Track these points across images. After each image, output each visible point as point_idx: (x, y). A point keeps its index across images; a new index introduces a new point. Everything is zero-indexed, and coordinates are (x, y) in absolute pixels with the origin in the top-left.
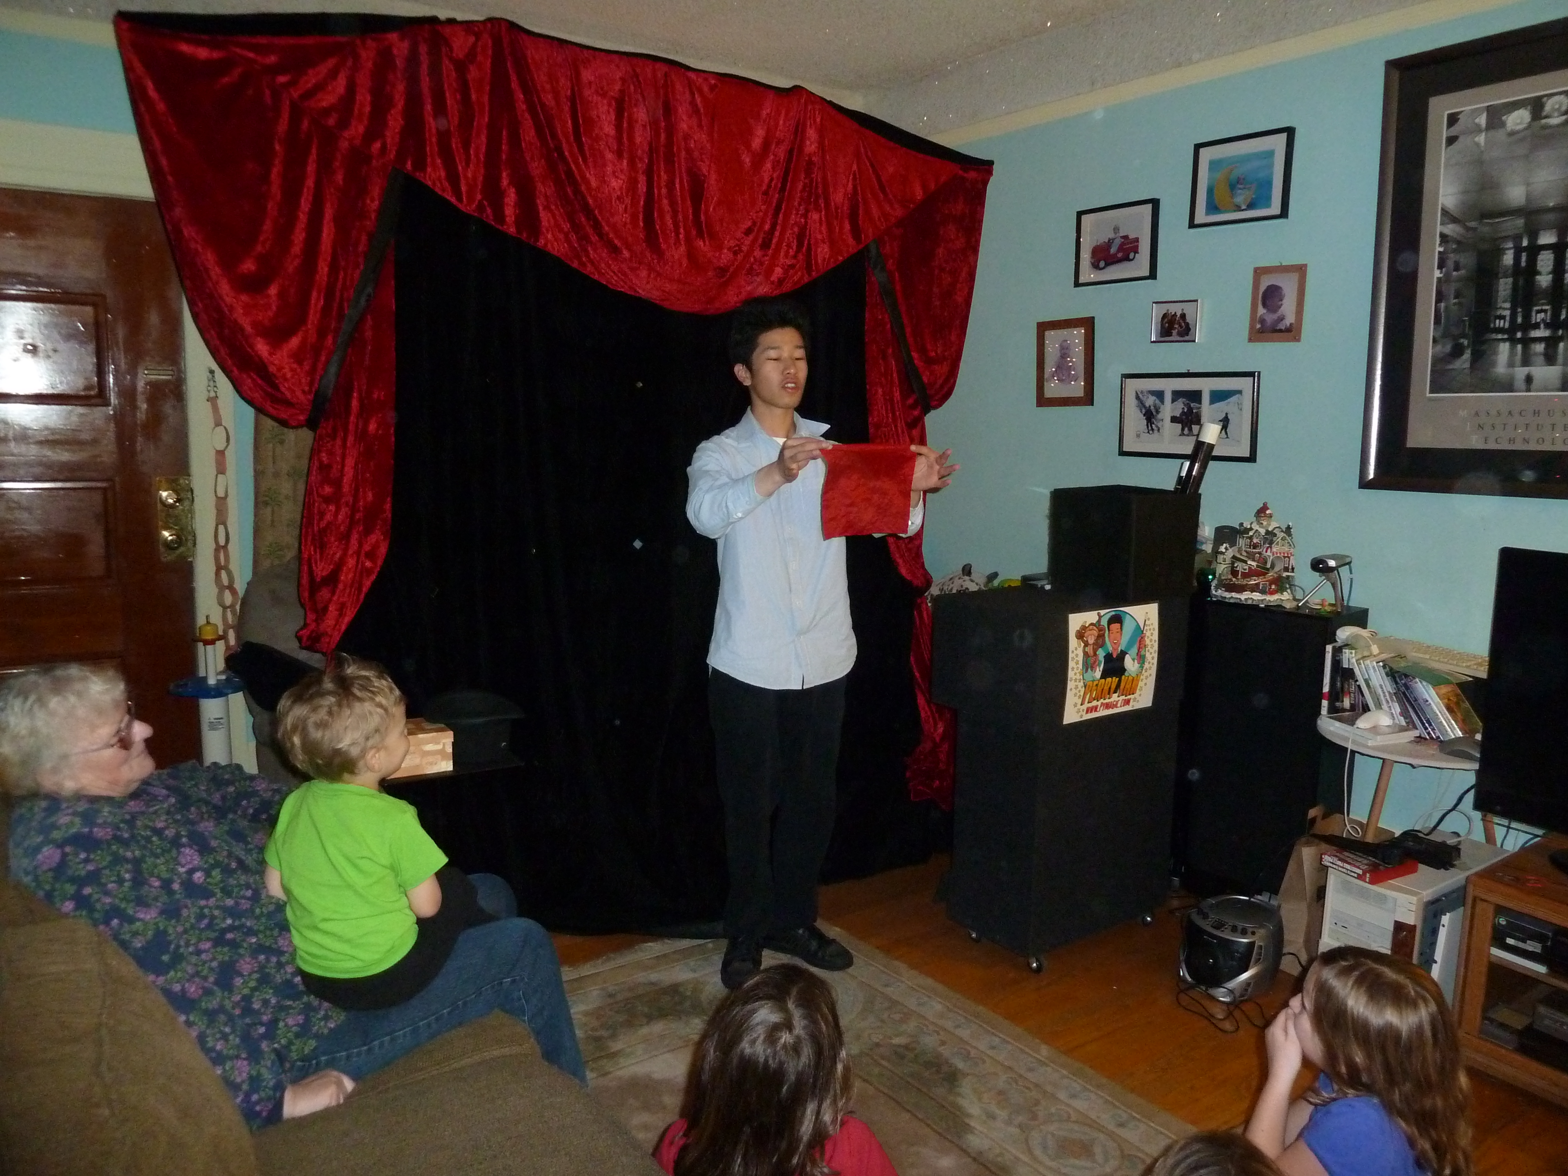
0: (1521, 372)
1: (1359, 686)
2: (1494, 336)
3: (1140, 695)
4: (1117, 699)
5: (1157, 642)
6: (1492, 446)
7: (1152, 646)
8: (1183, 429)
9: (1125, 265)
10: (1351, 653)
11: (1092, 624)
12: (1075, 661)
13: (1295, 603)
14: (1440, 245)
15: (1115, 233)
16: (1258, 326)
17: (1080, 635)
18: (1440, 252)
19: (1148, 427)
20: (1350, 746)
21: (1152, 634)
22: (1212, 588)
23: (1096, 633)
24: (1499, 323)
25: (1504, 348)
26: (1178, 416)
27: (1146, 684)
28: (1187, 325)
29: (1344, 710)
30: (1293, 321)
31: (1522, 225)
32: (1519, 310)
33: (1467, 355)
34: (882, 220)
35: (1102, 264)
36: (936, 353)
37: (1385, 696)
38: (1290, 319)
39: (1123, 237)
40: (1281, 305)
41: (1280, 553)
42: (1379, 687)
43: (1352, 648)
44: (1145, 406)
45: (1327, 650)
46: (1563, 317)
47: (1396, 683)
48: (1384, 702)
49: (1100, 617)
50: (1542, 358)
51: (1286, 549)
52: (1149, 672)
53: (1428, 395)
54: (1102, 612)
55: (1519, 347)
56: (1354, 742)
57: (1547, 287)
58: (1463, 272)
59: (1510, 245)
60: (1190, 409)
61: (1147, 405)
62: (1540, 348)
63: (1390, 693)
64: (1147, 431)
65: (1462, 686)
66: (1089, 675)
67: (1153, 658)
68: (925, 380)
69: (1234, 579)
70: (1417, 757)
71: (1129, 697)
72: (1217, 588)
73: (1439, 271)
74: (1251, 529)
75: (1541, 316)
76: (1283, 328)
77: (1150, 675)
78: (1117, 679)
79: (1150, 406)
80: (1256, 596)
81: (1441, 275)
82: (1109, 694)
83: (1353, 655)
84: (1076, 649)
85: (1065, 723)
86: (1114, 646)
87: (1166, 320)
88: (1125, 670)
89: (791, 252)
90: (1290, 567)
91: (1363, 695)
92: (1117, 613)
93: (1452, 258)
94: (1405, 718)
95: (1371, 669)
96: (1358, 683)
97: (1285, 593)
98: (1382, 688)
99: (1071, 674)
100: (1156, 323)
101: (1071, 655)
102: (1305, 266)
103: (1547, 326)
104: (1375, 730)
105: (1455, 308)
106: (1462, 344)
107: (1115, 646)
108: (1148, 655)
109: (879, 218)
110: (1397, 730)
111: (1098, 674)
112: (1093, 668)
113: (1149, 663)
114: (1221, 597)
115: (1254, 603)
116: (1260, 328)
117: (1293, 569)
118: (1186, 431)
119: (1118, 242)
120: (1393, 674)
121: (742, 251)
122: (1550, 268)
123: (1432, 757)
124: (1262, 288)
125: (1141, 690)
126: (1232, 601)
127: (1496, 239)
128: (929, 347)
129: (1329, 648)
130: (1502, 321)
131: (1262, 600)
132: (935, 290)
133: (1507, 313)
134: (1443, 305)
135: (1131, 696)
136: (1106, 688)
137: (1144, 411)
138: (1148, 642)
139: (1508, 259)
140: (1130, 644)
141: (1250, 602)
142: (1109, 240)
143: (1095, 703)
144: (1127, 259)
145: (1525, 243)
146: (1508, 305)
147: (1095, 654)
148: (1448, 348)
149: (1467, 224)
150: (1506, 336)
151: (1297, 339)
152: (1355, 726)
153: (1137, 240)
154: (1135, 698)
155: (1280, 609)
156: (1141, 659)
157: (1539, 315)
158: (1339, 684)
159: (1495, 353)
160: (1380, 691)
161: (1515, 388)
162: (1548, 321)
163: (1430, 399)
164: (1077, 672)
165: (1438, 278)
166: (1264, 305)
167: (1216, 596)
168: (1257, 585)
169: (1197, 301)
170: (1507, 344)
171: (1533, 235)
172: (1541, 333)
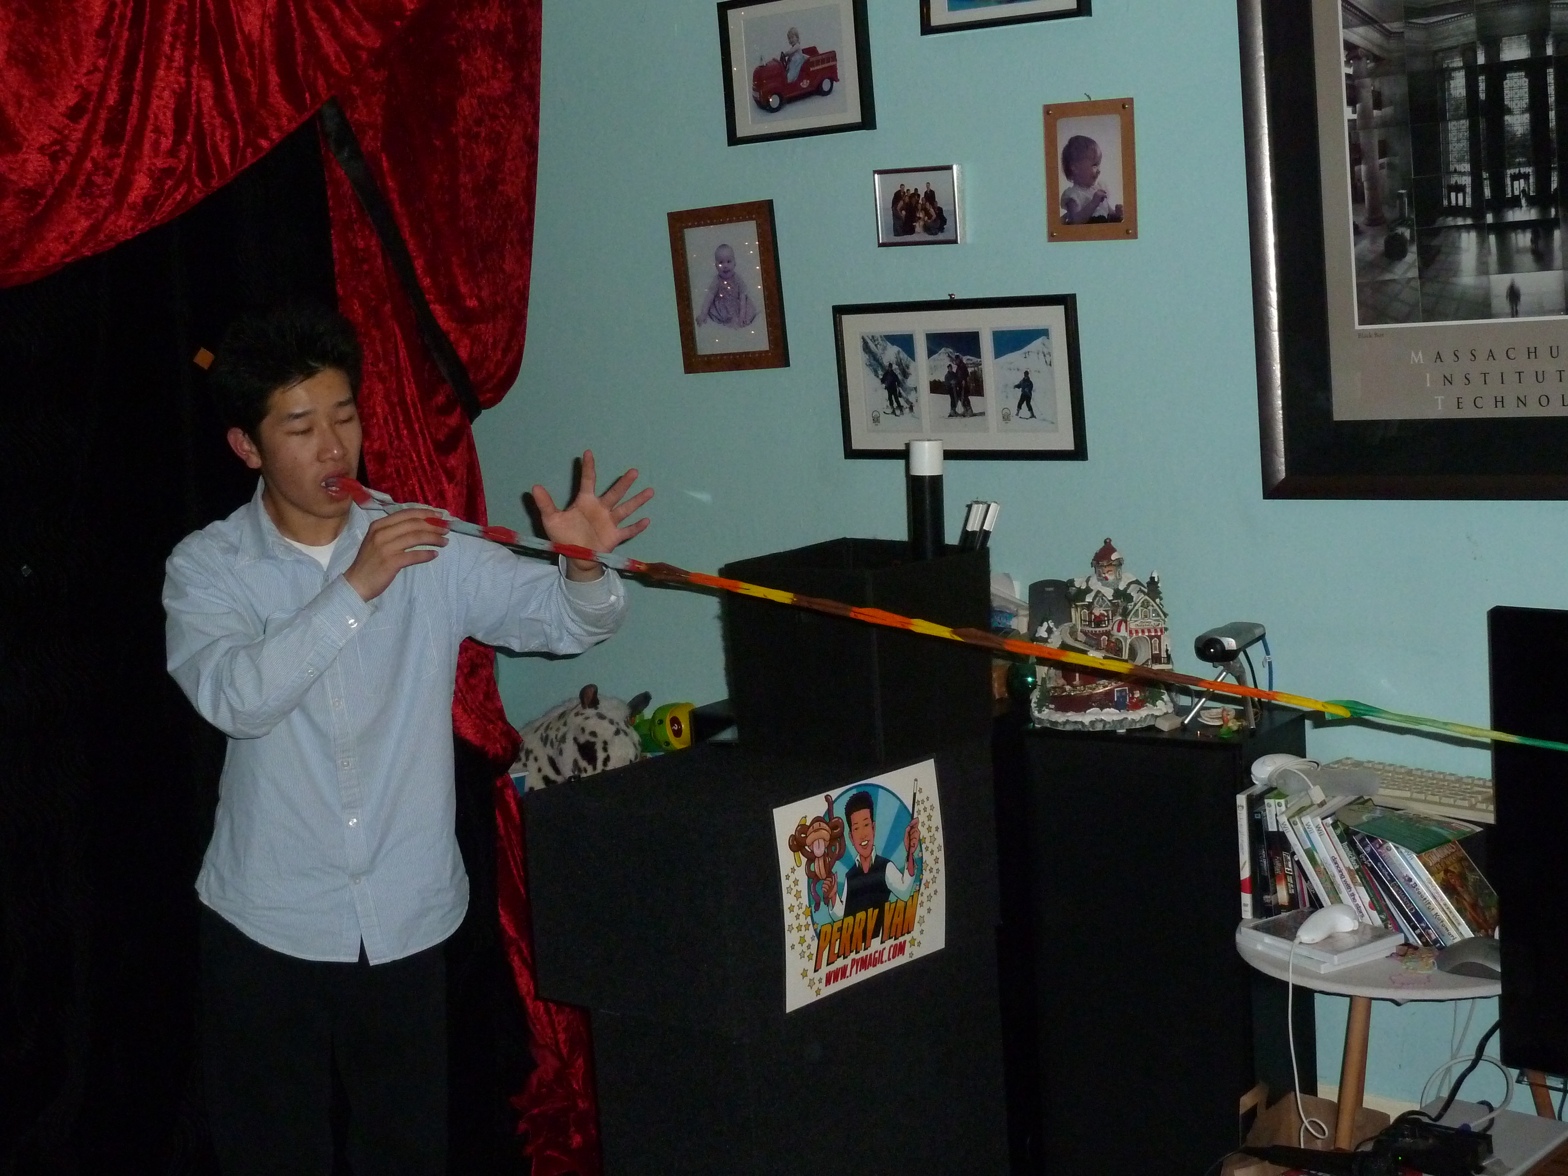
0: (1500, 283)
1: (1298, 863)
2: (1450, 221)
3: (922, 932)
4: (880, 947)
5: (941, 829)
6: (1469, 412)
7: (933, 839)
8: (953, 405)
9: (816, 102)
10: (1279, 805)
11: (817, 819)
12: (794, 892)
13: (1176, 722)
14: (1347, 63)
15: (792, 43)
16: (1063, 212)
17: (798, 844)
18: (1348, 76)
19: (891, 404)
20: (1292, 979)
21: (929, 818)
22: (1033, 705)
23: (825, 834)
24: (1456, 199)
25: (1469, 241)
26: (942, 379)
27: (929, 910)
28: (940, 211)
29: (1279, 908)
30: (1121, 202)
31: (1473, 28)
32: (1485, 175)
33: (1412, 256)
34: (344, 59)
35: (774, 101)
36: (479, 299)
37: (1342, 876)
38: (1115, 199)
39: (805, 51)
40: (1098, 172)
41: (1143, 632)
42: (1330, 861)
43: (1281, 796)
44: (881, 365)
45: (1238, 802)
46: (1554, 185)
47: (1358, 853)
48: (1343, 888)
49: (830, 802)
50: (1528, 259)
51: (1152, 622)
52: (932, 887)
53: (1358, 327)
54: (834, 793)
55: (1492, 239)
56: (1297, 971)
57: (1523, 135)
58: (1388, 111)
59: (1458, 62)
60: (962, 367)
61: (886, 364)
62: (1524, 239)
63: (1349, 870)
64: (890, 411)
65: (1467, 842)
66: (822, 916)
67: (936, 861)
68: (463, 353)
69: (1068, 688)
70: (1402, 985)
71: (901, 939)
72: (1040, 706)
73: (1350, 109)
74: (1088, 590)
75: (1520, 185)
76: (1106, 215)
77: (936, 892)
78: (877, 911)
79: (891, 365)
80: (1110, 715)
81: (1355, 117)
82: (864, 940)
83: (1283, 808)
84: (793, 871)
85: (788, 1011)
86: (862, 851)
87: (901, 203)
88: (889, 892)
89: (166, 143)
90: (1164, 655)
91: (1307, 879)
92: (861, 790)
93: (1368, 86)
94: (1379, 913)
95: (1314, 829)
96: (1296, 859)
97: (1159, 703)
98: (1336, 863)
99: (789, 919)
100: (884, 209)
101: (785, 884)
102: (1131, 101)
103: (1532, 202)
104: (1330, 943)
105: (1384, 172)
106: (1402, 235)
107: (865, 853)
108: (927, 856)
109: (338, 58)
110: (1368, 936)
111: (839, 909)
112: (828, 900)
113: (931, 870)
114: (1052, 723)
115: (1108, 728)
116: (1065, 216)
117: (1169, 657)
118: (960, 408)
119: (799, 59)
120: (1347, 836)
121: (68, 153)
122: (1525, 102)
123: (1428, 983)
124: (1062, 143)
125: (922, 920)
126: (1068, 728)
127: (1436, 53)
128: (464, 289)
129: (1241, 800)
130: (1460, 196)
131: (1121, 722)
132: (465, 178)
133: (1466, 181)
134: (1363, 168)
135: (907, 937)
136: (858, 931)
137: (880, 373)
138: (923, 831)
139: (1458, 85)
140: (891, 846)
141: (1099, 727)
142: (783, 56)
143: (840, 963)
144: (817, 91)
145: (1481, 60)
146: (1466, 167)
147: (830, 874)
148: (1381, 244)
149: (1384, 25)
150: (1469, 221)
151: (1131, 233)
152: (1297, 941)
153: (832, 56)
154: (913, 939)
155: (1152, 734)
156: (915, 865)
157: (1516, 183)
158: (1265, 863)
159: (1456, 249)
160: (1333, 869)
161: (1493, 312)
162: (1532, 194)
163: (1361, 334)
164: (800, 912)
165: (1349, 120)
166: (1069, 174)
167: (1040, 721)
168: (1110, 693)
169: (950, 168)
170: (1473, 235)
171: (1493, 45)
172: (1523, 214)
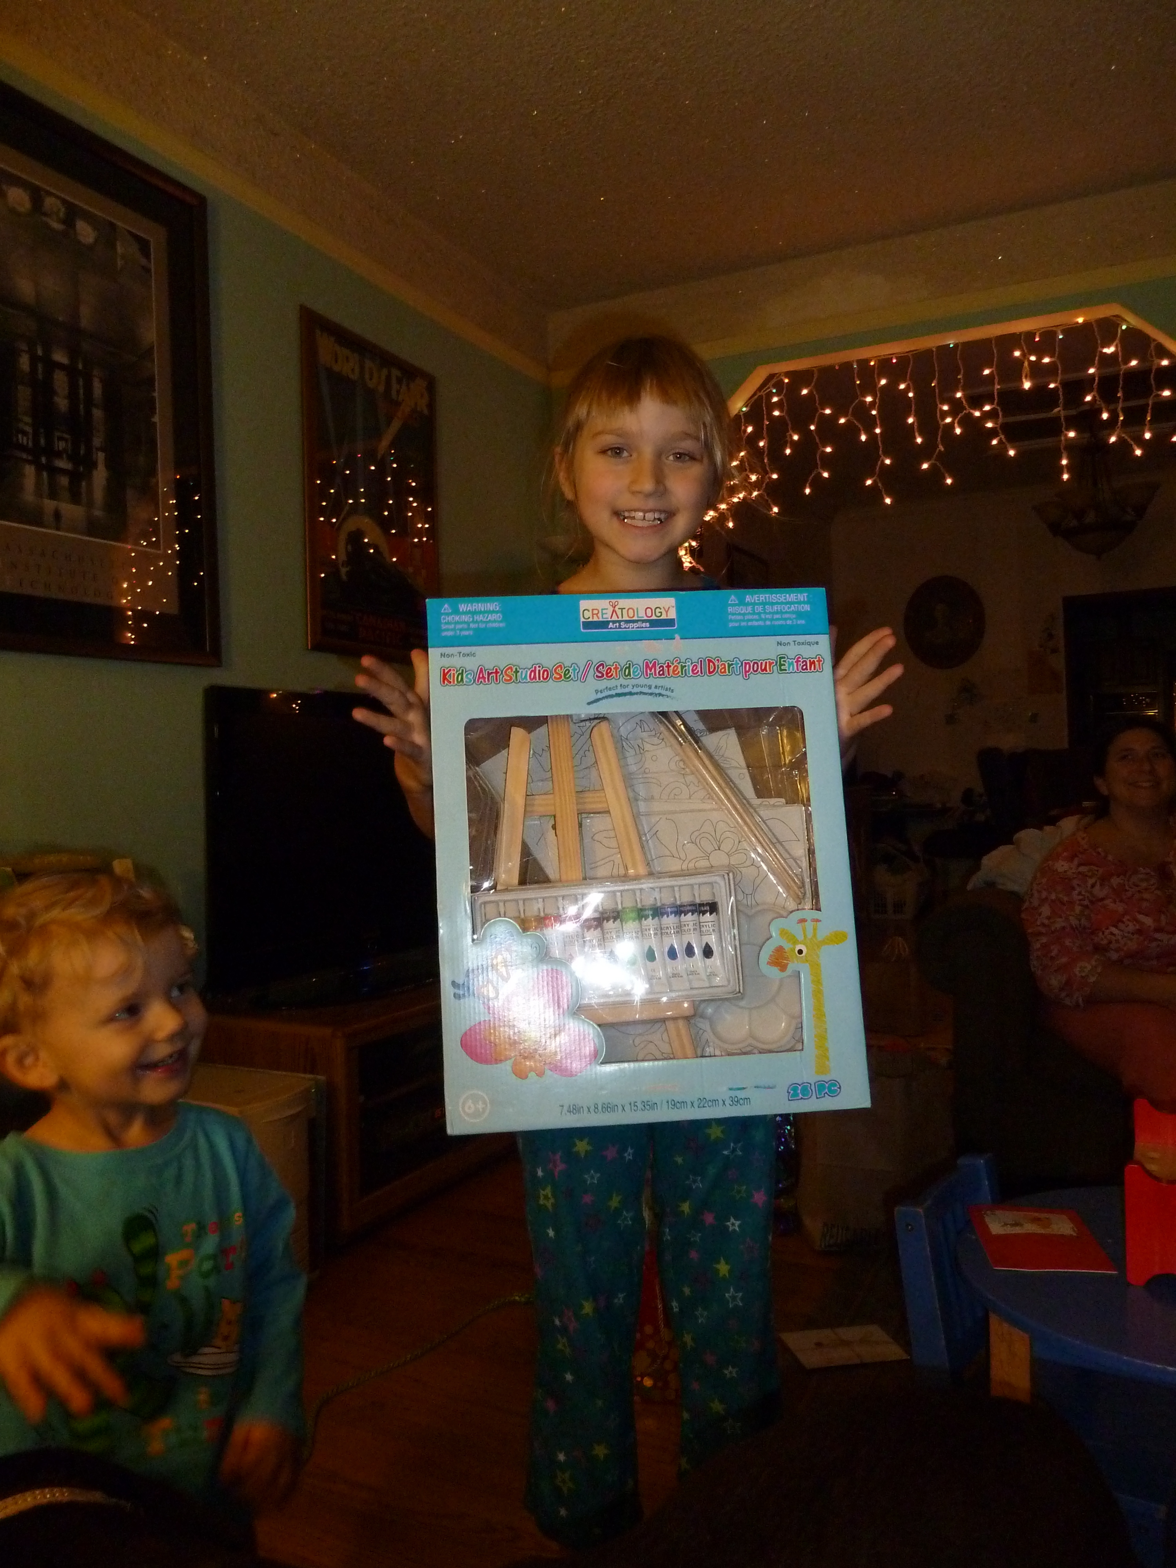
0: (49, 505)
2: (18, 453)
6: (27, 590)
24: (22, 439)
25: (29, 471)
31: (34, 328)
32: (41, 430)
46: (82, 452)
50: (67, 494)
55: (45, 474)
57: (65, 413)
59: (24, 347)
62: (64, 481)
75: (62, 445)
103: (70, 458)
122: (66, 392)
130: (25, 438)
133: (28, 429)
139: (24, 362)
145: (40, 352)
146: (30, 420)
150: (30, 458)
157: (59, 442)
159: (22, 474)
161: (45, 522)
162: (69, 453)
171: (47, 347)
172: (62, 464)
